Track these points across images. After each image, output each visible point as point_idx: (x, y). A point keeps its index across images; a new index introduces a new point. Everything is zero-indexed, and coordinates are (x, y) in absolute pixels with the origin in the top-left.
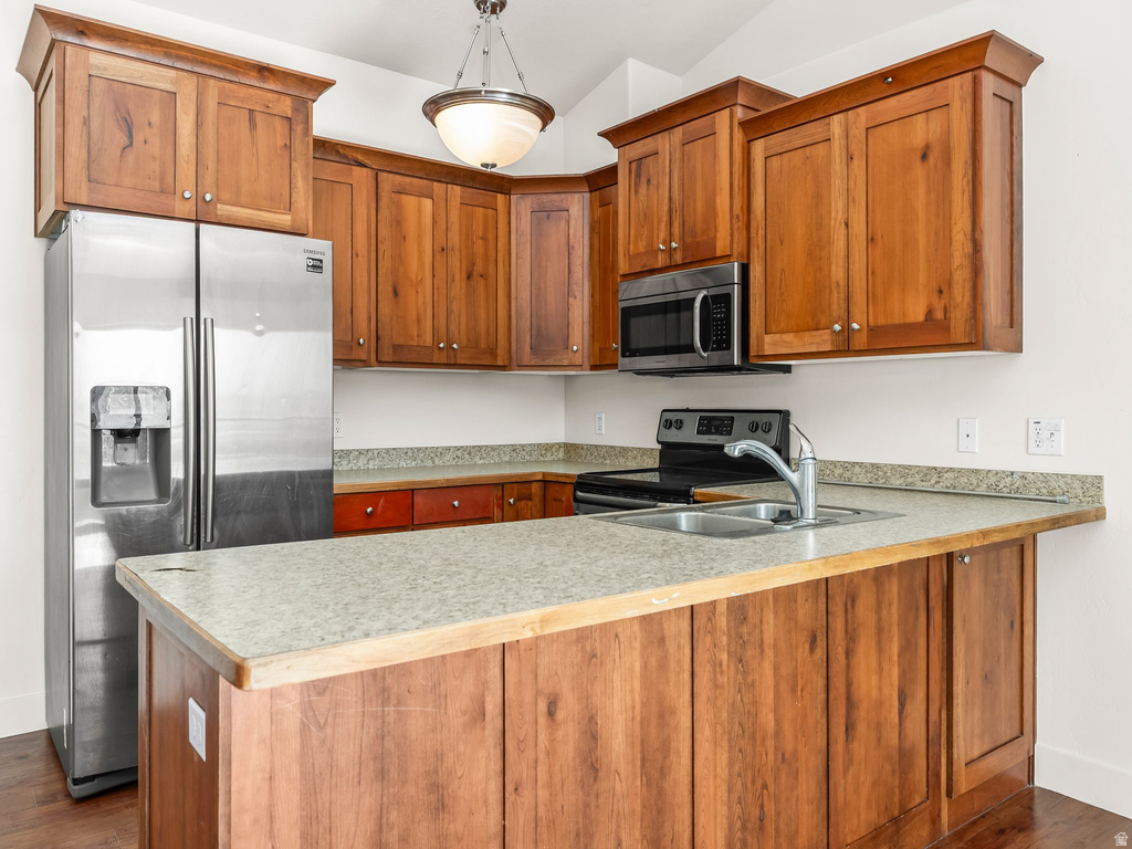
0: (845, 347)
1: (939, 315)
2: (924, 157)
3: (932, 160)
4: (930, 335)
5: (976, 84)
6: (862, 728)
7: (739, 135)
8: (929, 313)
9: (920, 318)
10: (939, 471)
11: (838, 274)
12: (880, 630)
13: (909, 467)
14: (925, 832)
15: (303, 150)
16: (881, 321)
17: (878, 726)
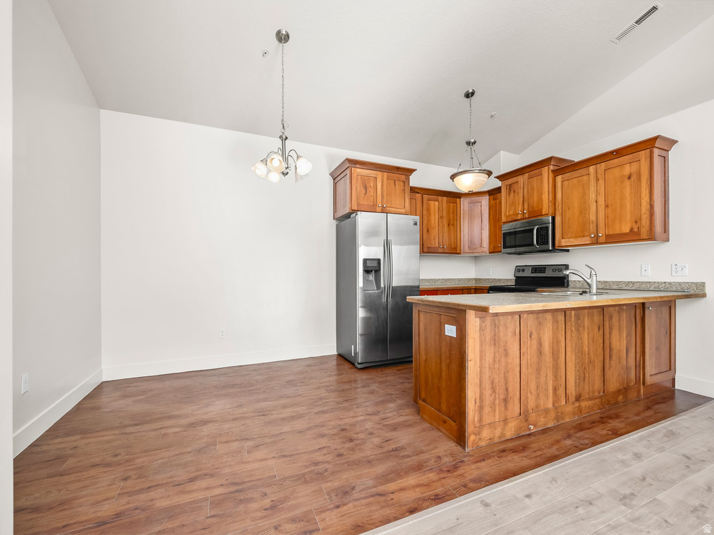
0: (596, 242)
1: (636, 230)
2: (629, 178)
3: (632, 179)
4: (633, 236)
5: (651, 153)
6: (614, 357)
7: (551, 175)
8: (631, 230)
9: (628, 231)
10: (633, 283)
11: (593, 217)
12: (620, 328)
13: (620, 282)
14: (635, 394)
15: (408, 190)
16: (611, 233)
17: (620, 358)
